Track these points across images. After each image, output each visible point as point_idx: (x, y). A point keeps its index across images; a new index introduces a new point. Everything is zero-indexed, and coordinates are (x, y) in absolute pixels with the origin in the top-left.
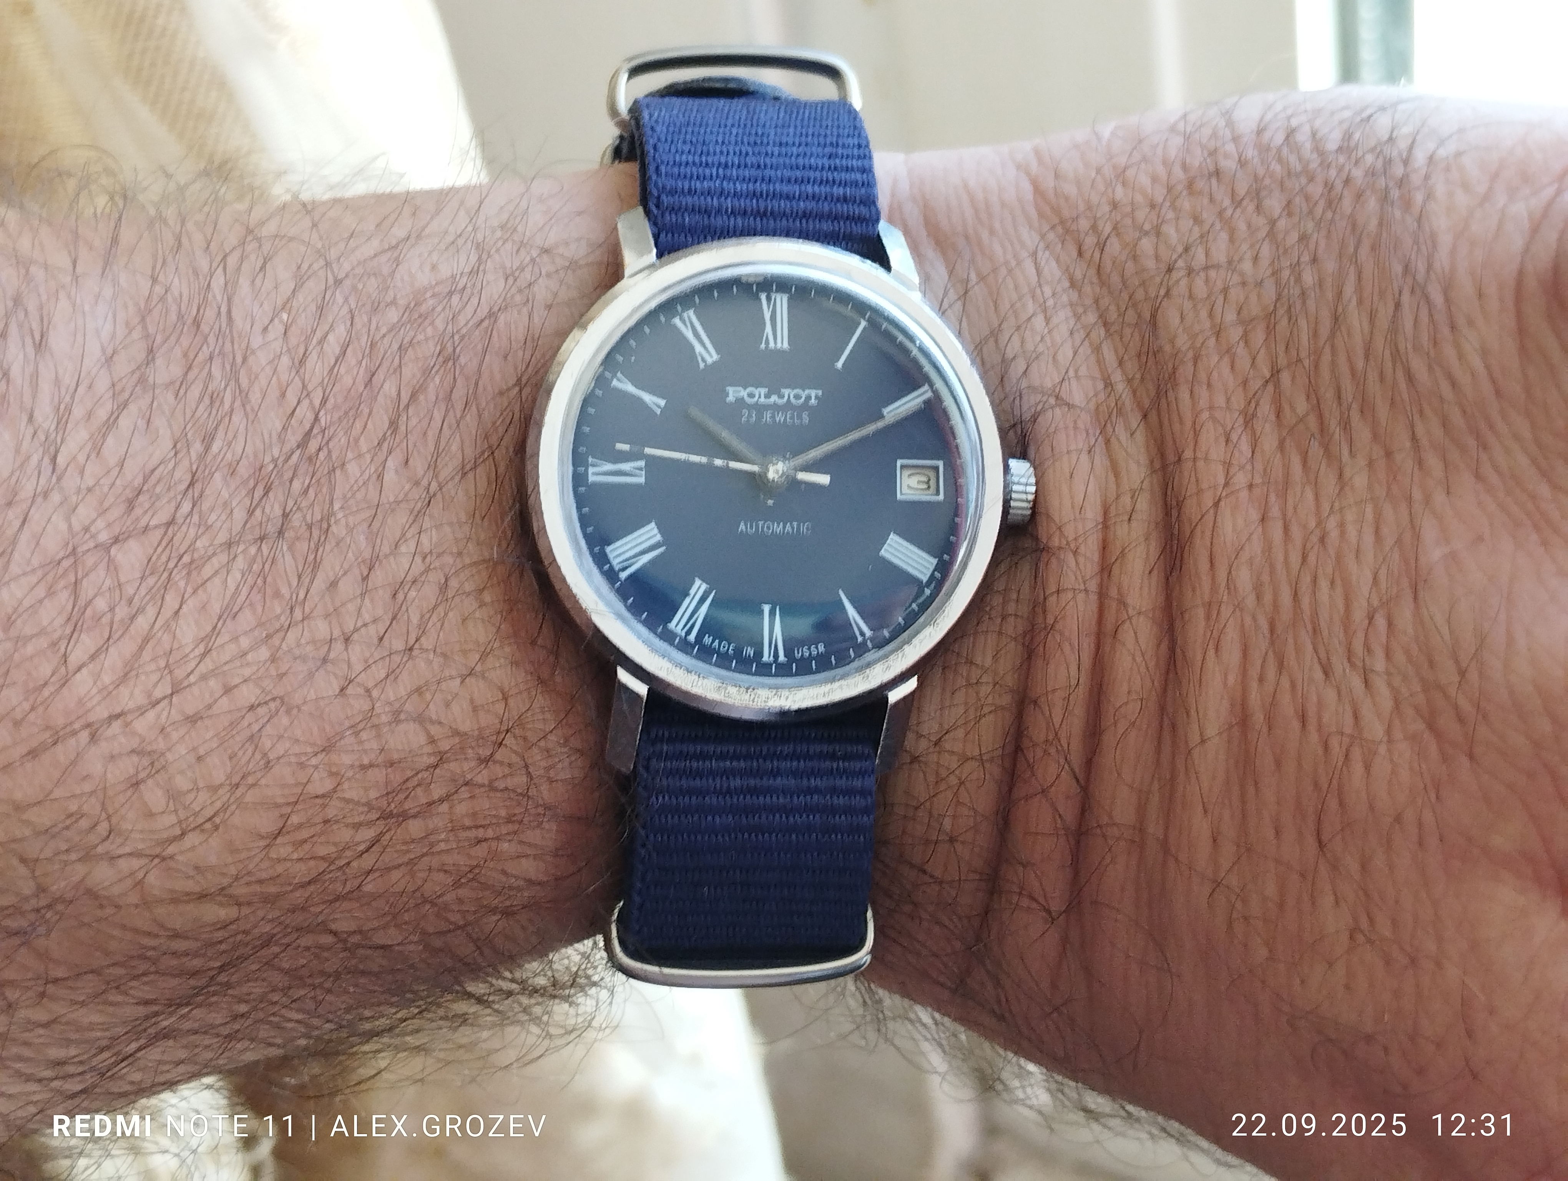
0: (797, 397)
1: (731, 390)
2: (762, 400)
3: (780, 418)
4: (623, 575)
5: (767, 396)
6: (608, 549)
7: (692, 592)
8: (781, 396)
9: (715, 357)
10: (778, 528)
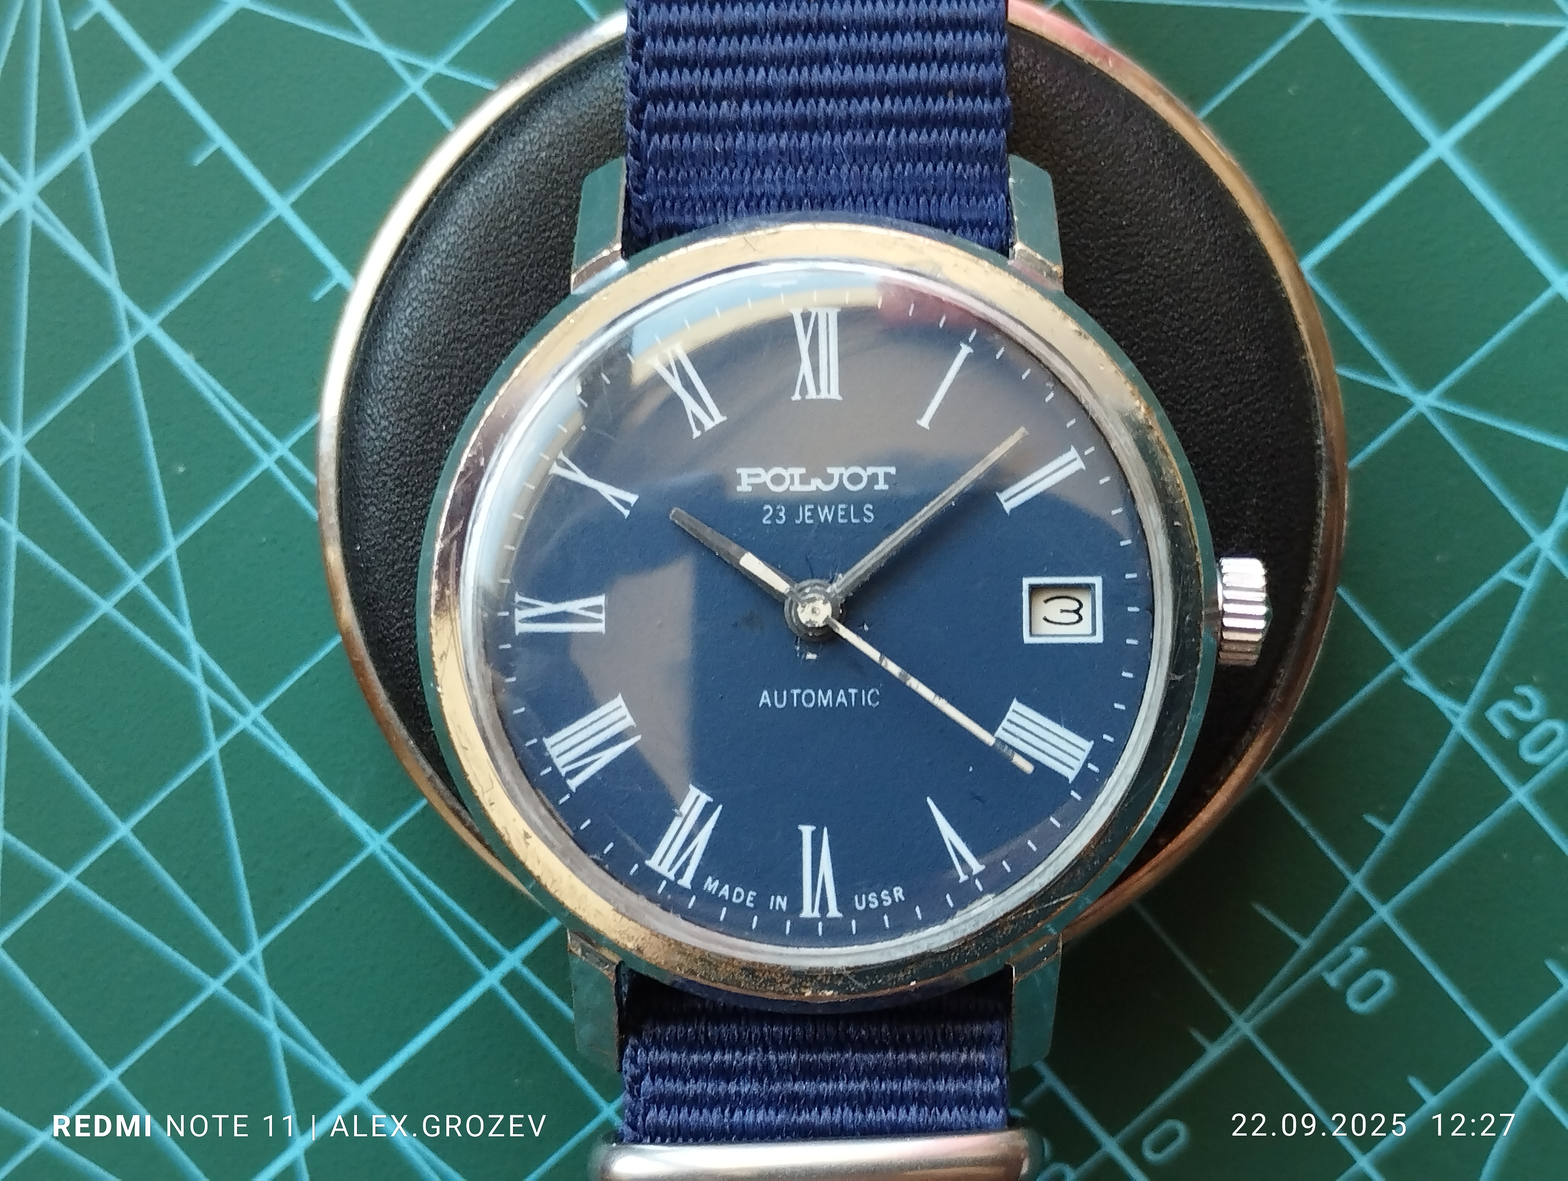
0: (855, 479)
1: (743, 472)
2: (797, 487)
3: (825, 514)
4: (573, 784)
5: (804, 480)
6: (548, 742)
7: (684, 808)
8: (828, 479)
9: (719, 418)
10: (825, 699)
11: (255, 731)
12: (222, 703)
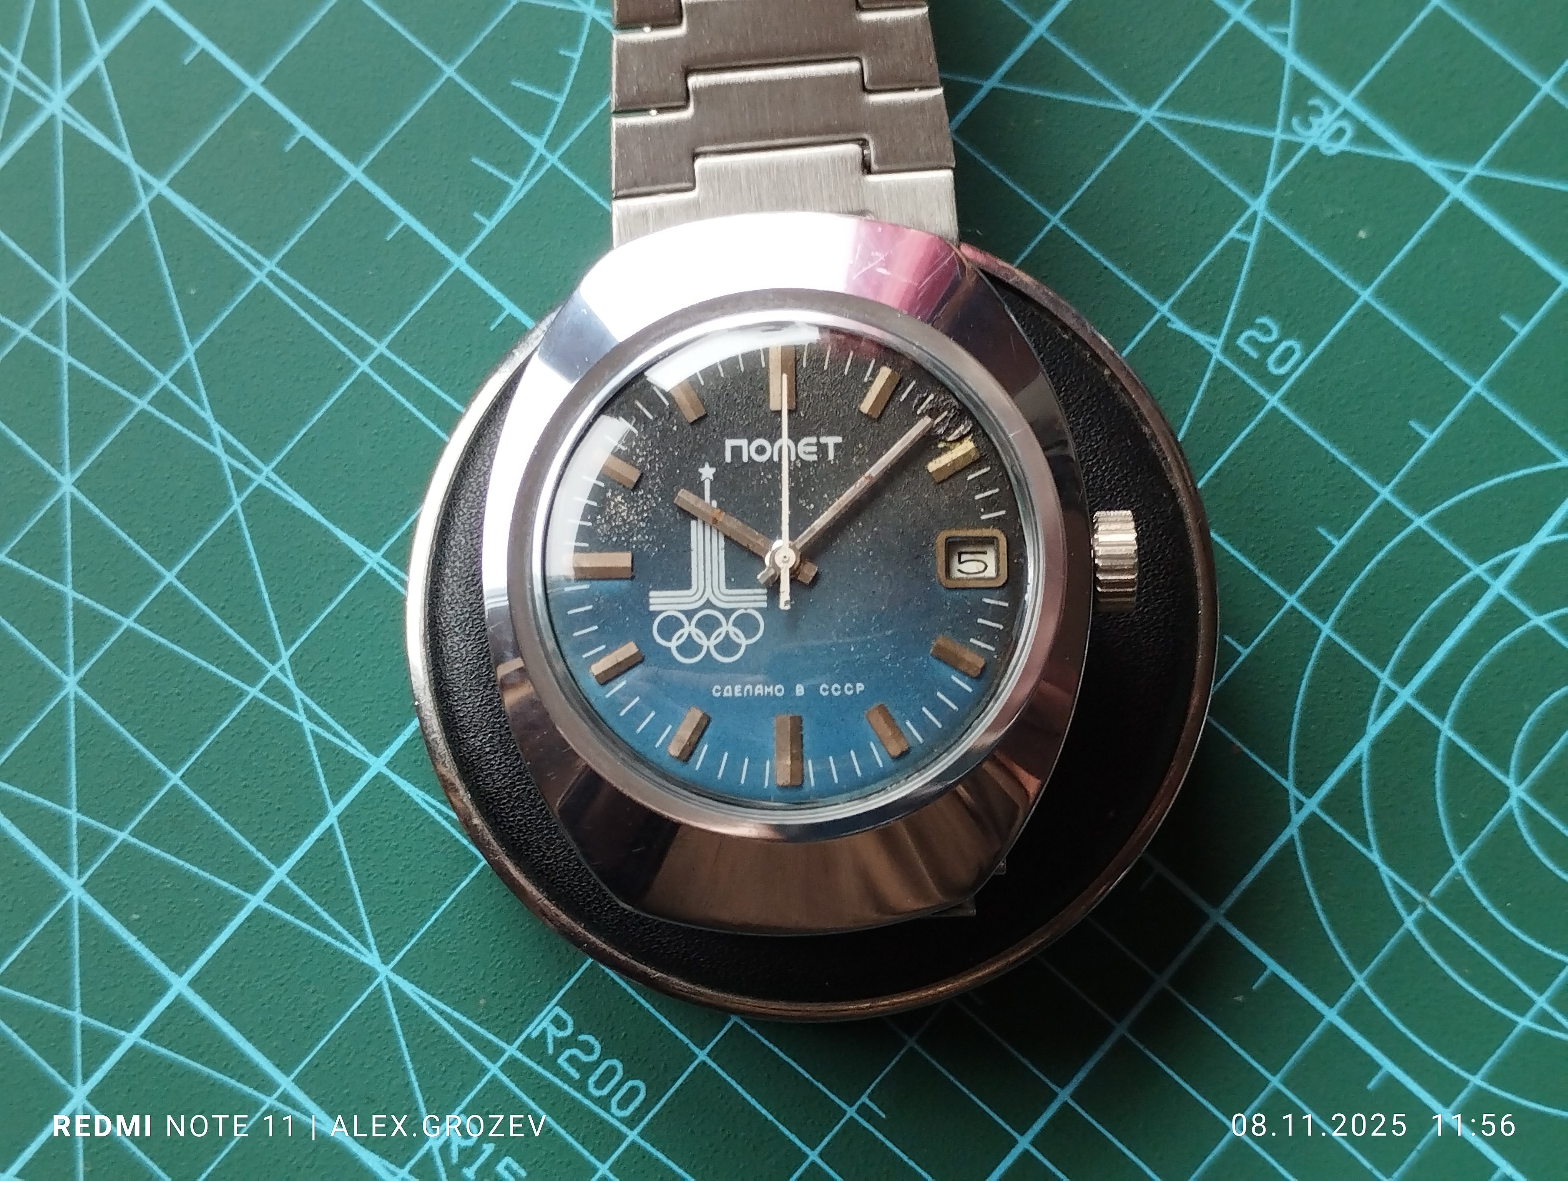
11: (268, 485)
12: (240, 466)
